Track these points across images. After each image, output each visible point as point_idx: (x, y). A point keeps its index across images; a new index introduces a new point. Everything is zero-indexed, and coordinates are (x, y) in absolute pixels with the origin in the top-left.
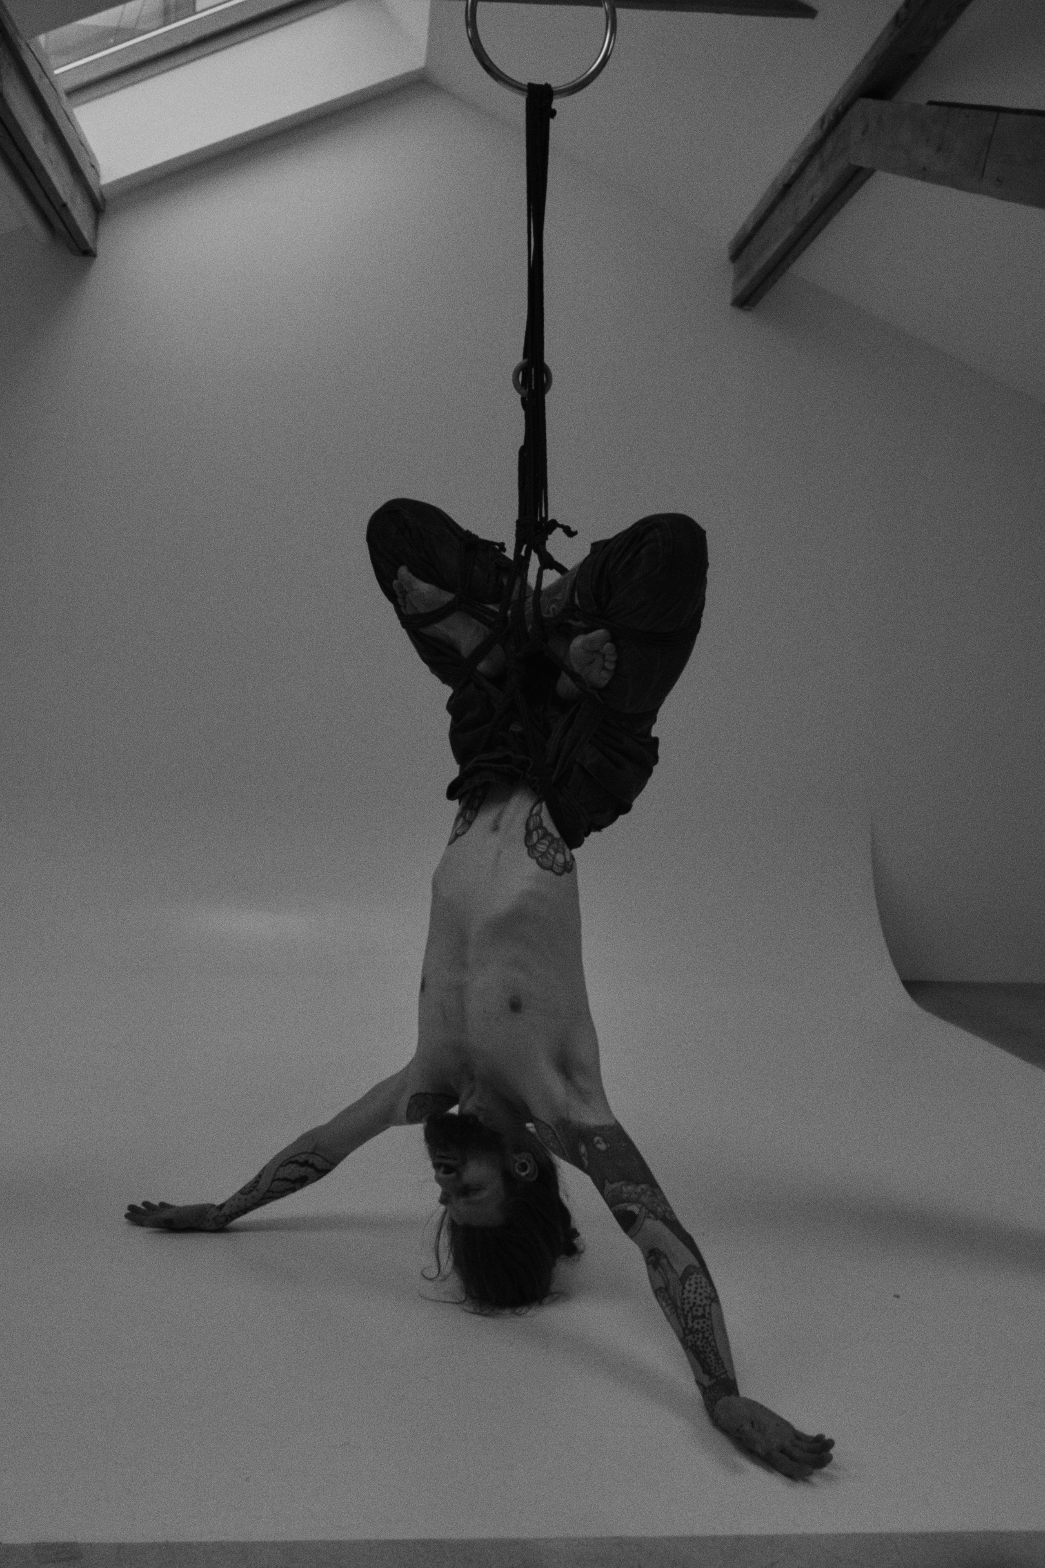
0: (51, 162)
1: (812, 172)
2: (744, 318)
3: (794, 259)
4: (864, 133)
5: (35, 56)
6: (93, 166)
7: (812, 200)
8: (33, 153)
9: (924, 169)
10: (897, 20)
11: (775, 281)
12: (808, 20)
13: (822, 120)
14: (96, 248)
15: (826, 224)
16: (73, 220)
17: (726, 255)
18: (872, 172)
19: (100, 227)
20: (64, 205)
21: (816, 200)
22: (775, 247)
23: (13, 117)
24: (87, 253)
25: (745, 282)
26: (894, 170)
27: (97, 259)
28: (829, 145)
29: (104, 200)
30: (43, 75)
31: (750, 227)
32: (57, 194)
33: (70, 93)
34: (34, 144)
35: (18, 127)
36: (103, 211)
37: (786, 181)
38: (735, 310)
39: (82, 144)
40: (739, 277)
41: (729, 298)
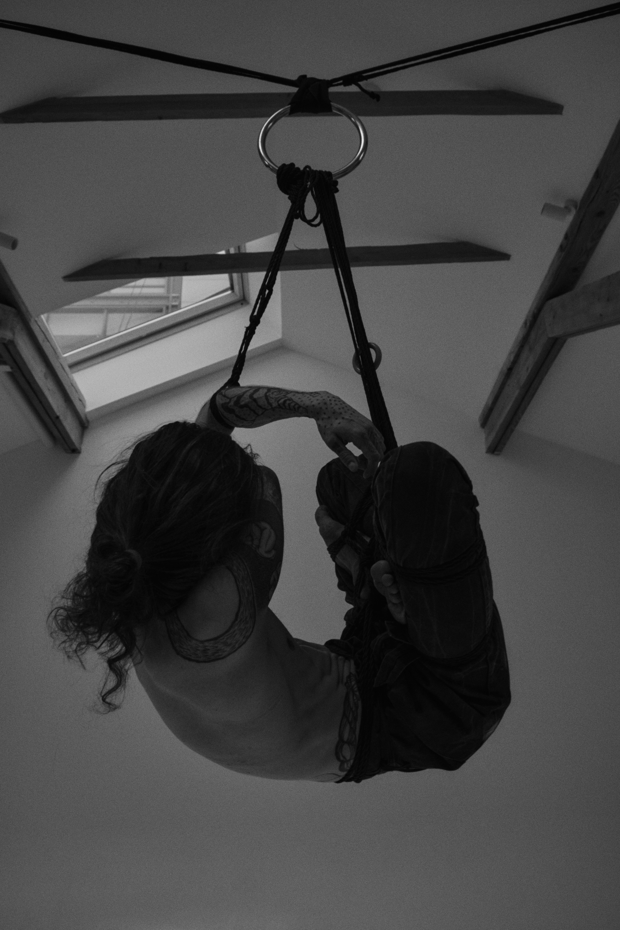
0: (49, 390)
1: (524, 355)
3: (523, 413)
4: (554, 317)
5: (40, 328)
6: (80, 400)
7: (528, 369)
8: (35, 381)
9: (601, 315)
10: (562, 248)
12: (506, 262)
13: (525, 323)
14: (80, 448)
15: (540, 383)
16: (64, 428)
17: (478, 425)
18: (565, 341)
19: (84, 439)
20: (58, 417)
21: (530, 369)
22: (508, 408)
23: (20, 356)
24: (75, 451)
25: (493, 435)
27: (82, 456)
28: (533, 335)
29: (88, 422)
30: (46, 340)
31: (490, 402)
32: (52, 409)
33: (72, 366)
34: (37, 379)
35: (24, 363)
36: (87, 426)
37: (509, 367)
38: (489, 456)
39: (73, 385)
40: (488, 435)
41: (483, 448)
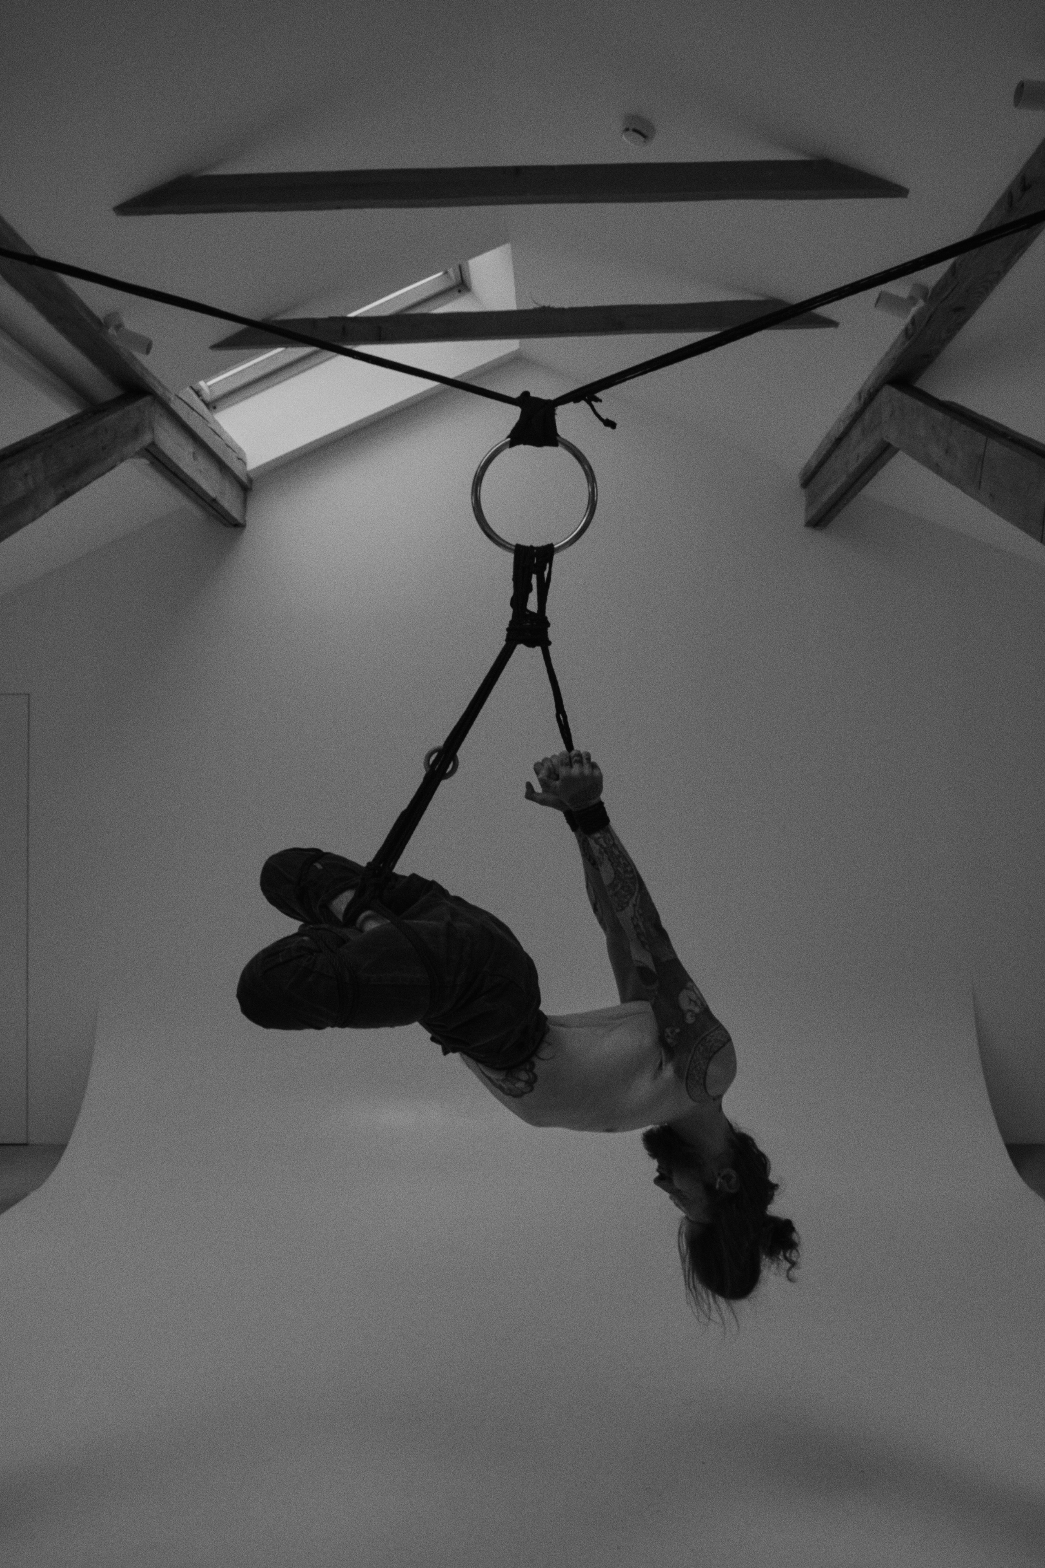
0: (200, 472)
1: (856, 433)
2: (819, 537)
3: (853, 497)
4: (891, 415)
6: (240, 460)
7: (858, 458)
10: (907, 333)
11: (839, 511)
12: (833, 329)
14: (245, 521)
16: (223, 508)
17: (796, 482)
18: (897, 450)
19: (250, 502)
20: (214, 500)
21: (860, 460)
24: (239, 526)
25: (815, 508)
26: (914, 456)
27: (247, 528)
28: (867, 416)
29: (252, 482)
31: (814, 465)
32: (206, 495)
34: (184, 467)
36: (251, 489)
37: (837, 436)
38: (809, 531)
40: (810, 503)
41: (802, 522)
